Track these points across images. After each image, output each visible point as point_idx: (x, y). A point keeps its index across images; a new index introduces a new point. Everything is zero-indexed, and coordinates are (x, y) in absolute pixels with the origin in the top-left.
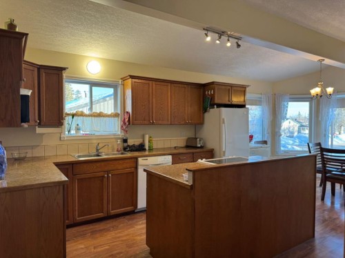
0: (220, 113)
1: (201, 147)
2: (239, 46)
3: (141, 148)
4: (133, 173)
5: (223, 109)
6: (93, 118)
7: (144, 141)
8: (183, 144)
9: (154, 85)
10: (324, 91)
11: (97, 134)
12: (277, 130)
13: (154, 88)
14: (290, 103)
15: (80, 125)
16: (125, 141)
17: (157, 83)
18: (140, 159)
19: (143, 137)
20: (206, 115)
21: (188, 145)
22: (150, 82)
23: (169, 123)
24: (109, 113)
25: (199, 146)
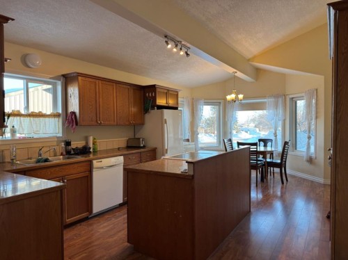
0: (162, 114)
1: (144, 147)
2: (187, 54)
3: (85, 151)
4: (87, 176)
5: (165, 111)
6: (32, 119)
7: (87, 143)
8: (123, 145)
9: (100, 85)
10: (237, 98)
11: (36, 136)
12: (195, 129)
13: (100, 87)
14: (204, 106)
15: (15, 127)
16: (68, 144)
17: (103, 82)
18: (94, 162)
19: (86, 139)
20: (147, 116)
21: (129, 145)
22: (97, 81)
23: (115, 123)
24: (49, 113)
25: (142, 145)
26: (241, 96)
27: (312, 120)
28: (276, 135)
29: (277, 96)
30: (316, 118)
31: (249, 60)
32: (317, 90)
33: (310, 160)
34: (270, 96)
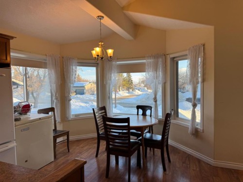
26: (110, 52)
27: (198, 83)
28: (155, 100)
29: (156, 57)
30: (203, 81)
31: (123, 8)
32: (204, 45)
33: (196, 133)
34: (149, 57)
